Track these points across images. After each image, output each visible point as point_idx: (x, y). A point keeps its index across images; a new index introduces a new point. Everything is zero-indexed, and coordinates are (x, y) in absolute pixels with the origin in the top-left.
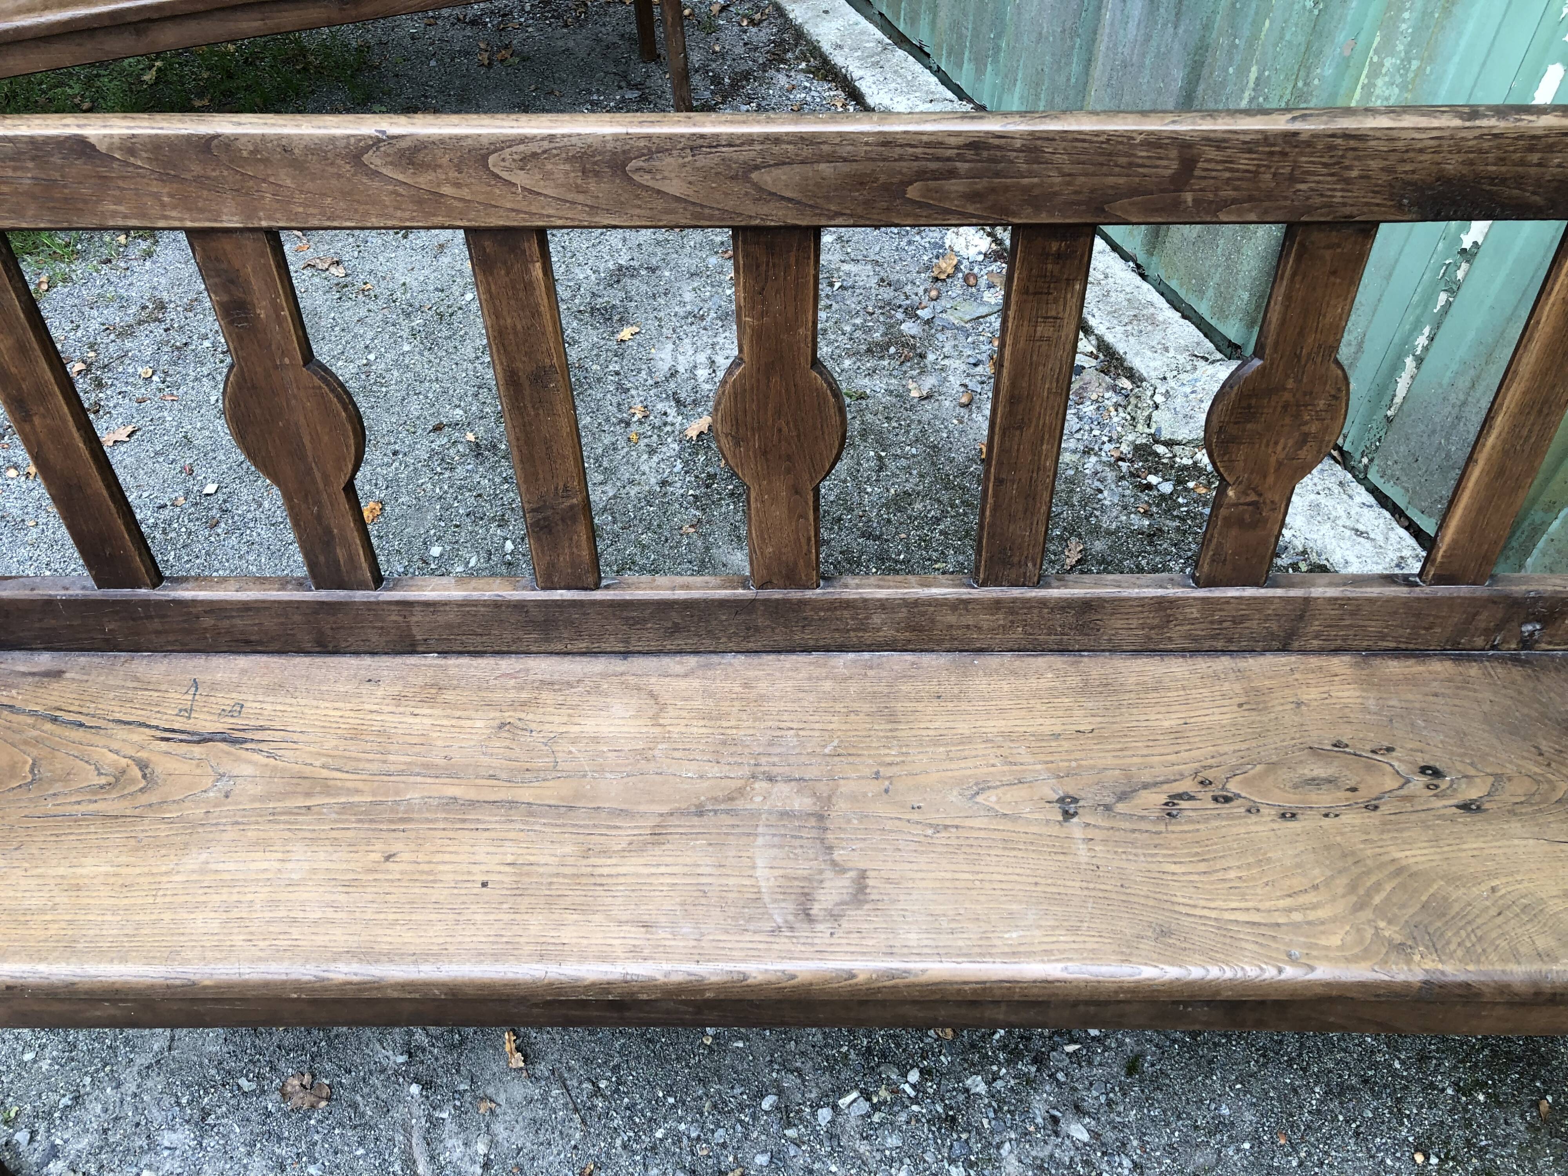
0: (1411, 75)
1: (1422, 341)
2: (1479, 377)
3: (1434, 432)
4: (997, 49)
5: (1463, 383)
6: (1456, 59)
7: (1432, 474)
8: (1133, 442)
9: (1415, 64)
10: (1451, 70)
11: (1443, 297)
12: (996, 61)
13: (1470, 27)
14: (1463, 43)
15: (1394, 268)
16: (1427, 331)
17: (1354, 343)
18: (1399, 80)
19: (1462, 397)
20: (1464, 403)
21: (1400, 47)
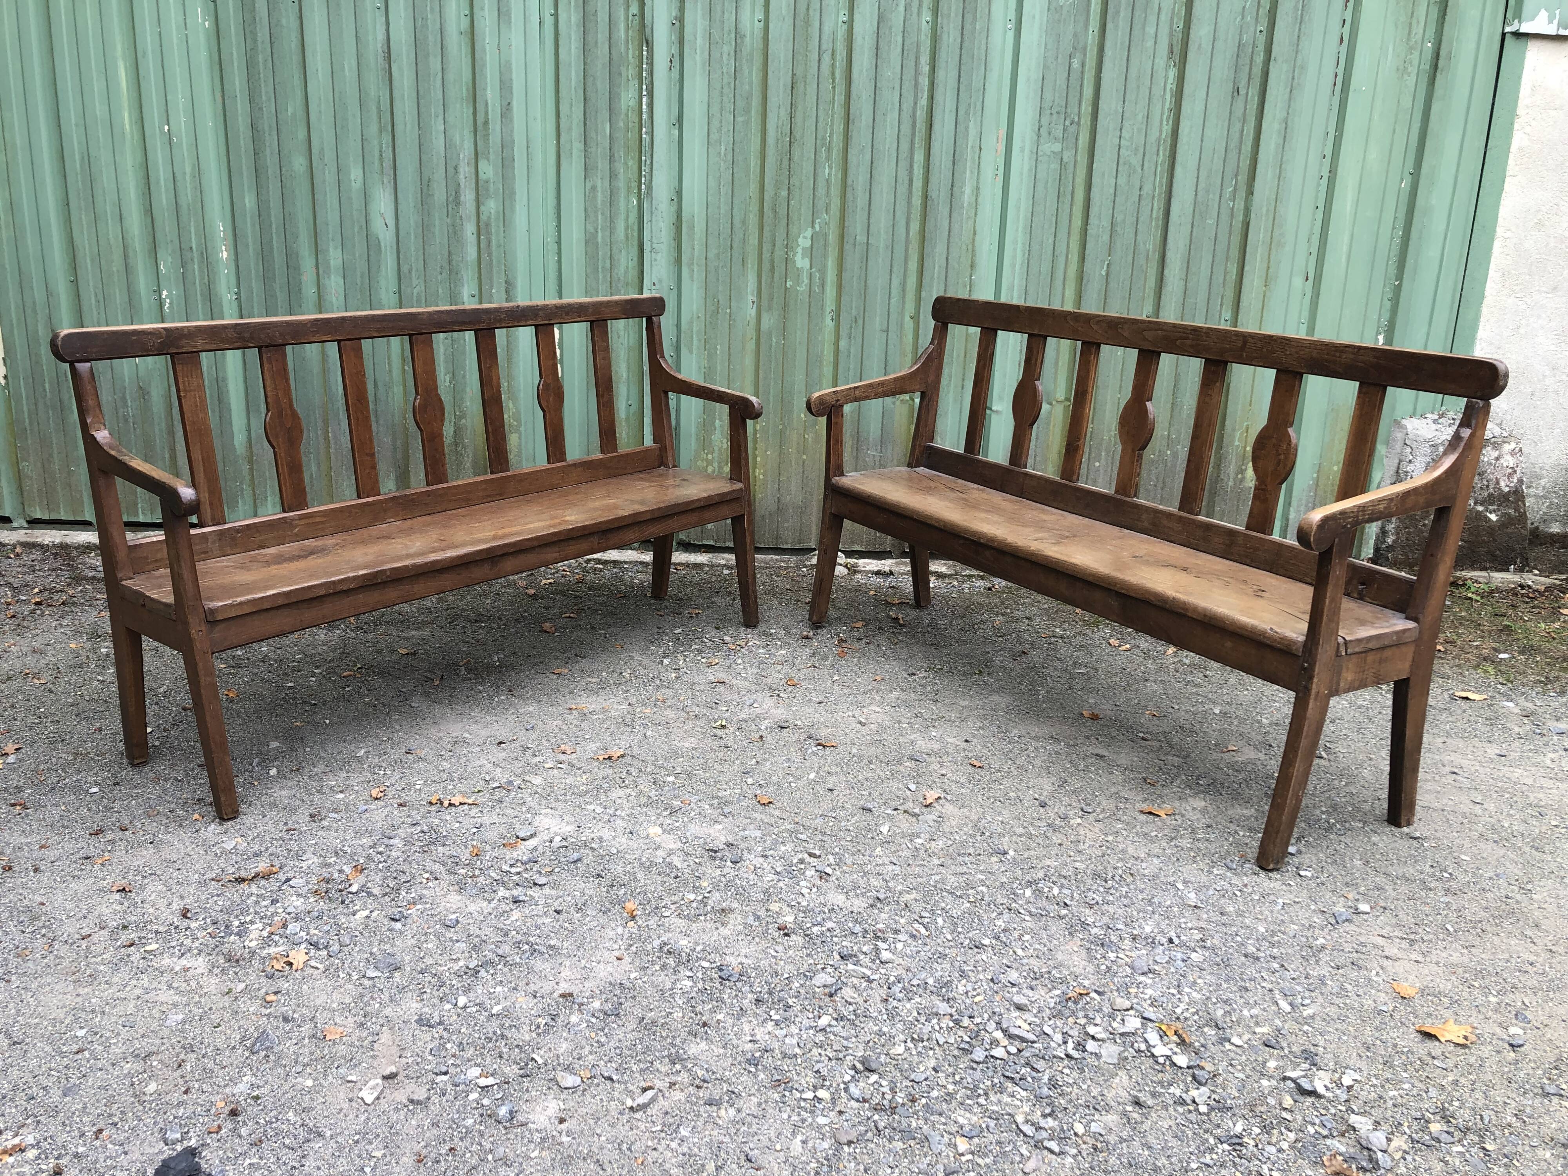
4: (242, 490)
12: (243, 497)
13: (521, 363)
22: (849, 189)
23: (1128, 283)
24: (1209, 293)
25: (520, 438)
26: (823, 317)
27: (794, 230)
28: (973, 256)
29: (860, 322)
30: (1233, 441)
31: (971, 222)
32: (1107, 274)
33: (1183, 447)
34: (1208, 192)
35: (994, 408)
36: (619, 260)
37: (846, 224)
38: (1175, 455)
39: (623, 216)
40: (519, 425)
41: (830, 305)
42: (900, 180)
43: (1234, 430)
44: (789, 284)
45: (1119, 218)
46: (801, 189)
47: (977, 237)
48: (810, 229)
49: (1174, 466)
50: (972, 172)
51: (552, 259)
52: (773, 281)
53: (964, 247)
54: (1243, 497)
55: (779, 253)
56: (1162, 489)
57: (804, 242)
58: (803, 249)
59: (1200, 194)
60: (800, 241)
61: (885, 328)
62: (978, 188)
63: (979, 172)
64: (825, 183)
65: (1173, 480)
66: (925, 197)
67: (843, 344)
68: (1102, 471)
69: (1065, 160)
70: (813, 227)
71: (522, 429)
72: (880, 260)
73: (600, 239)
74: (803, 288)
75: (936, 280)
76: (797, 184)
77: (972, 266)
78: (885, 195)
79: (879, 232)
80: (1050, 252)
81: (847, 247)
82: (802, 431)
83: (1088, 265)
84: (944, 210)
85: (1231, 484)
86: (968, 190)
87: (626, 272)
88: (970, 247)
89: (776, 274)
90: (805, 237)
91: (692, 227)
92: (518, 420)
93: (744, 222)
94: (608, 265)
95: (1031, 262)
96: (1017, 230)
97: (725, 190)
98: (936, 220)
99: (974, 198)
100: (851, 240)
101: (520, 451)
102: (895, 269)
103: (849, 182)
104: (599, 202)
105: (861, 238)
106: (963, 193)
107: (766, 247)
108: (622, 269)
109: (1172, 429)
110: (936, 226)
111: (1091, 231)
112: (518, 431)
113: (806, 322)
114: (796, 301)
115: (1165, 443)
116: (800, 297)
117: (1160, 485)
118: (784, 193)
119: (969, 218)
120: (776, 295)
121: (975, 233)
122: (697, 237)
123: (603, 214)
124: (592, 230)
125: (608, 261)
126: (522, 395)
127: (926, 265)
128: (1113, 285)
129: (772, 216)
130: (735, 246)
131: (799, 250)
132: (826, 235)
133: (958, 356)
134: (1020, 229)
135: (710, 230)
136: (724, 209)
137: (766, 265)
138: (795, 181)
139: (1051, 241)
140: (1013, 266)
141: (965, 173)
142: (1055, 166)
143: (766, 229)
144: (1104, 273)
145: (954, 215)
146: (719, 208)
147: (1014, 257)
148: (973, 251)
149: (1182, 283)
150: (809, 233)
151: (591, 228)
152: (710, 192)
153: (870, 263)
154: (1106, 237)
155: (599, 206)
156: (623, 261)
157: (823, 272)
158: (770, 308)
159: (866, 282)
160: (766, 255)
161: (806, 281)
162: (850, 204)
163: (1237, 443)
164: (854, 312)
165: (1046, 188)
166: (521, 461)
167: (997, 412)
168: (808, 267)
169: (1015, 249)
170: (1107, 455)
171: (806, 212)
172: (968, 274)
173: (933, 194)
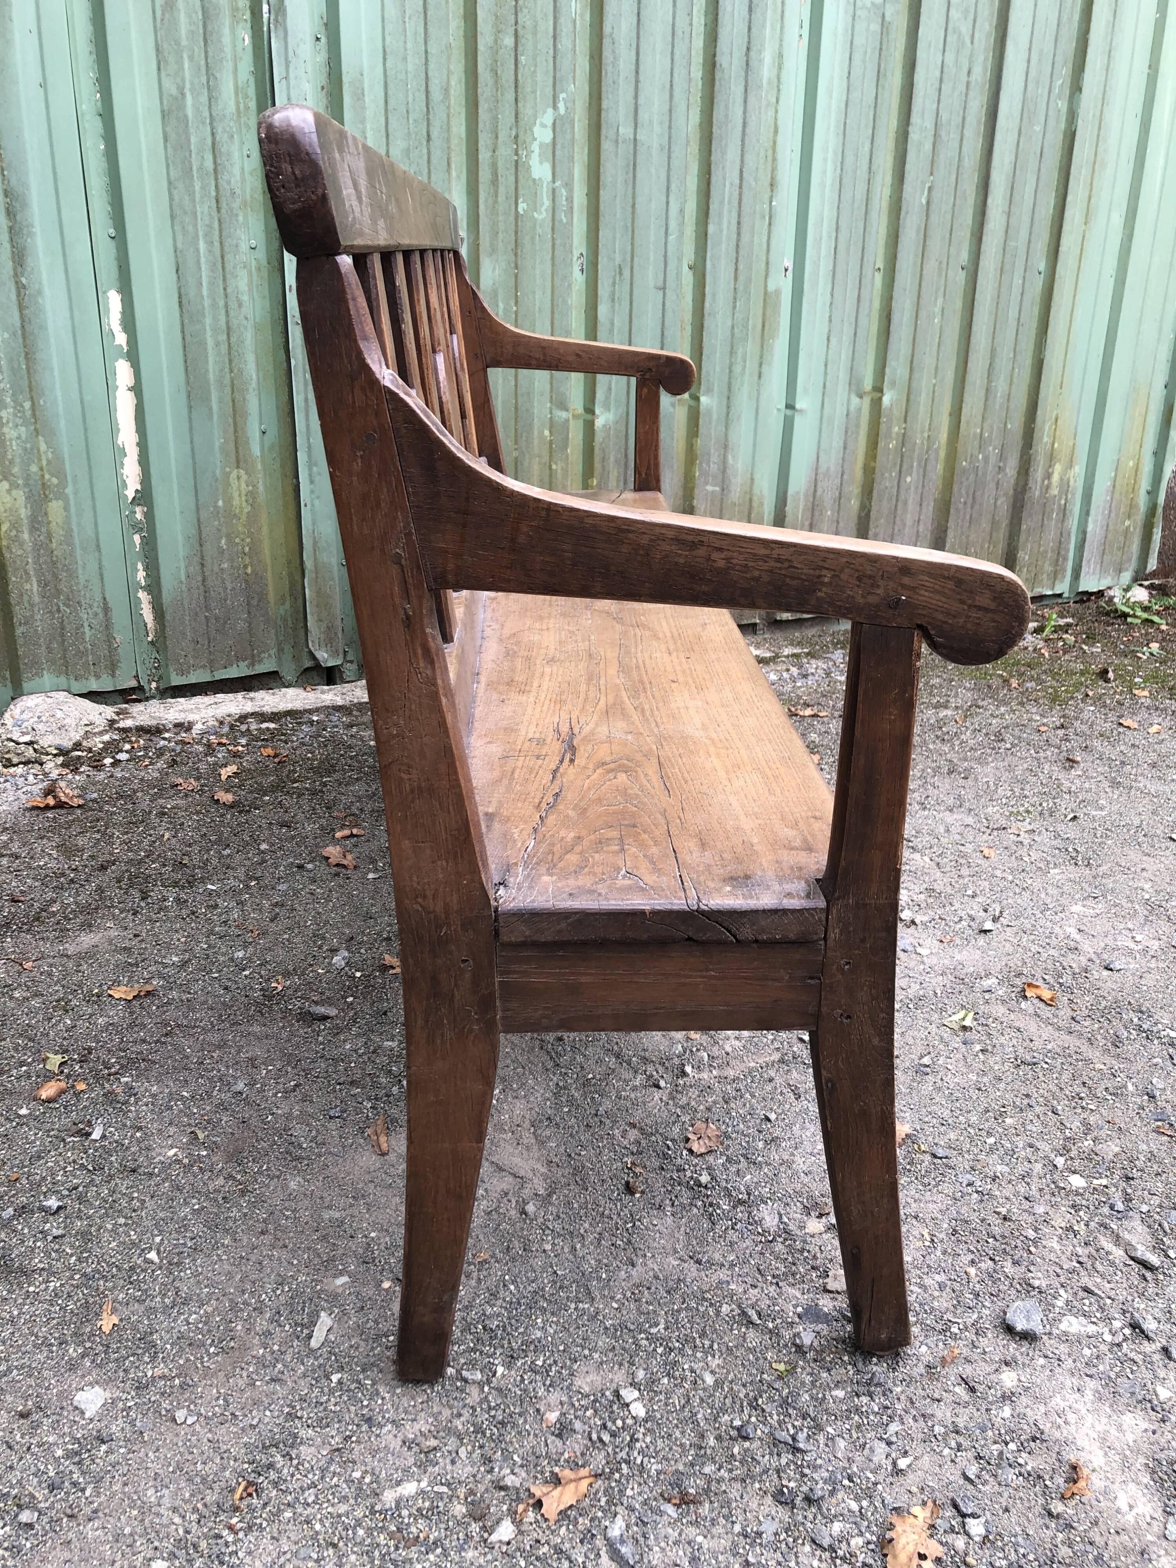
0: (29, 413)
1: (141, 575)
2: (202, 558)
3: (196, 614)
5: (195, 569)
6: (58, 386)
7: (215, 639)
8: (56, 765)
9: (27, 405)
10: (59, 393)
11: (137, 538)
13: (55, 362)
14: (56, 373)
15: (98, 540)
16: (140, 566)
17: (99, 610)
18: (20, 421)
19: (200, 578)
20: (204, 580)
21: (8, 400)
22: (606, 42)
23: (949, 217)
24: (1030, 234)
25: (66, 508)
26: (571, 265)
27: (526, 110)
28: (774, 169)
29: (627, 273)
30: (1042, 438)
31: (771, 113)
32: (928, 203)
33: (994, 449)
34: (1038, 83)
35: (798, 406)
36: (229, 154)
37: (605, 104)
38: (986, 459)
39: (229, 66)
40: (63, 483)
41: (579, 244)
42: (679, 32)
43: (1044, 422)
44: (522, 206)
45: (944, 116)
46: (535, 33)
47: (779, 139)
48: (550, 111)
49: (985, 474)
50: (773, 29)
51: (95, 147)
52: (496, 202)
53: (762, 154)
54: (1048, 509)
55: (505, 151)
56: (972, 507)
57: (542, 134)
58: (541, 146)
59: (1030, 86)
60: (537, 130)
61: (660, 283)
62: (781, 55)
63: (782, 28)
64: (570, 26)
65: (983, 495)
66: (711, 65)
67: (603, 310)
68: (913, 489)
69: (888, 18)
70: (555, 107)
71: (69, 490)
72: (653, 171)
73: (190, 112)
74: (542, 215)
75: (726, 207)
76: (528, 24)
77: (772, 185)
78: (658, 57)
79: (651, 122)
80: (865, 167)
81: (606, 146)
82: (546, 459)
83: (907, 188)
84: (737, 90)
85: (1037, 493)
86: (768, 57)
87: (243, 179)
88: (770, 152)
89: (502, 190)
90: (544, 126)
91: (360, 96)
92: (60, 473)
93: (446, 91)
94: (209, 164)
95: (844, 180)
96: (828, 129)
97: (414, 25)
98: (727, 107)
99: (775, 72)
100: (611, 134)
101: (69, 534)
102: (673, 187)
103: (607, 29)
104: (183, 32)
105: (626, 131)
106: (761, 61)
107: (484, 140)
108: (236, 171)
109: (985, 425)
110: (727, 116)
111: (914, 135)
112: (61, 496)
113: (549, 272)
114: (533, 239)
115: (976, 443)
116: (539, 231)
117: (970, 501)
118: (509, 41)
119: (768, 105)
120: (501, 226)
121: (776, 131)
122: (369, 113)
123: (191, 58)
124: (174, 91)
125: (209, 157)
126: (63, 423)
127: (714, 179)
128: (934, 218)
129: (491, 82)
130: (435, 134)
131: (535, 147)
132: (572, 122)
133: (754, 327)
134: (832, 129)
135: (392, 104)
136: (414, 62)
137: (485, 175)
138: (525, 18)
139: (867, 148)
140: (823, 186)
141: (764, 26)
142: (875, 27)
143: (483, 107)
144: (924, 201)
145: (751, 99)
146: (405, 59)
147: (824, 172)
148: (774, 160)
149: (1005, 217)
150: (548, 117)
151: (170, 86)
152: (389, 28)
153: (639, 175)
154: (928, 146)
155: (184, 42)
156: (236, 155)
157: (569, 186)
158: (494, 250)
159: (633, 206)
160: (484, 156)
161: (547, 203)
162: (610, 68)
163: (1045, 439)
164: (618, 260)
165: (864, 61)
166: (72, 553)
167: (801, 411)
168: (549, 177)
169: (825, 160)
170: (919, 465)
171: (543, 79)
172: (767, 197)
173: (722, 59)
